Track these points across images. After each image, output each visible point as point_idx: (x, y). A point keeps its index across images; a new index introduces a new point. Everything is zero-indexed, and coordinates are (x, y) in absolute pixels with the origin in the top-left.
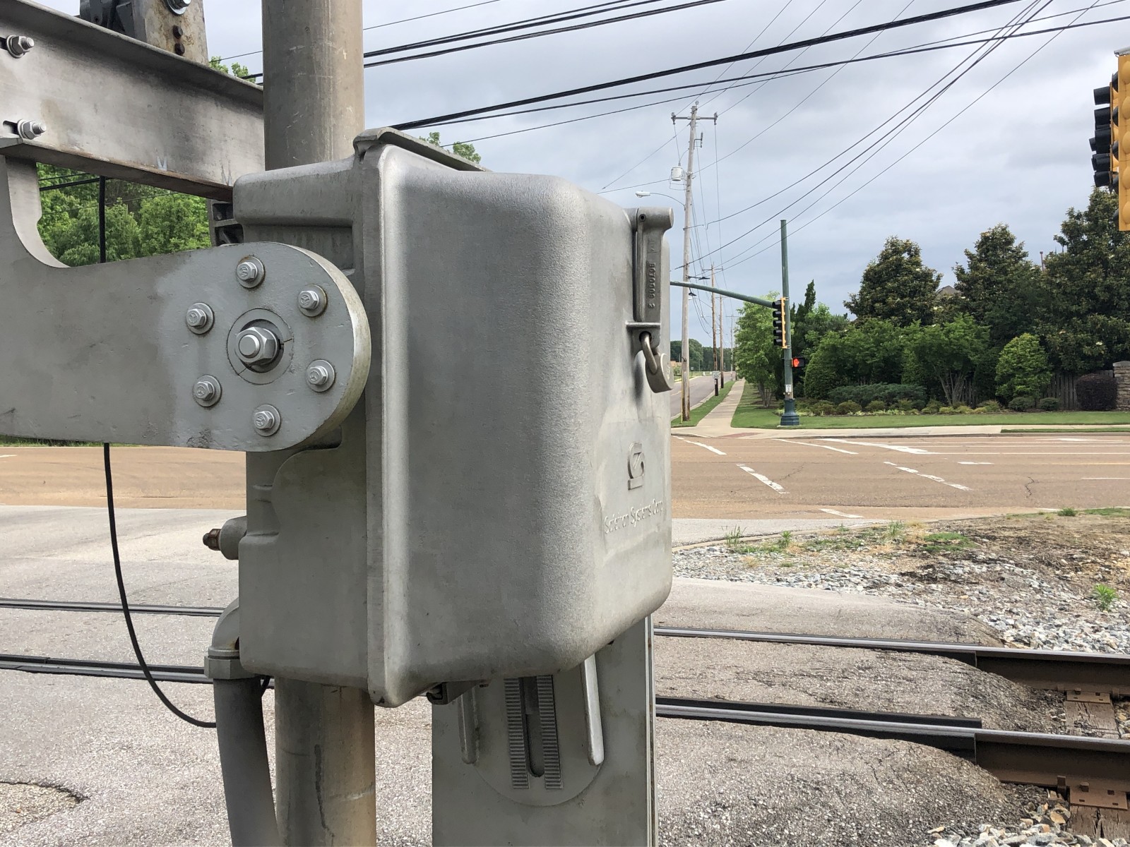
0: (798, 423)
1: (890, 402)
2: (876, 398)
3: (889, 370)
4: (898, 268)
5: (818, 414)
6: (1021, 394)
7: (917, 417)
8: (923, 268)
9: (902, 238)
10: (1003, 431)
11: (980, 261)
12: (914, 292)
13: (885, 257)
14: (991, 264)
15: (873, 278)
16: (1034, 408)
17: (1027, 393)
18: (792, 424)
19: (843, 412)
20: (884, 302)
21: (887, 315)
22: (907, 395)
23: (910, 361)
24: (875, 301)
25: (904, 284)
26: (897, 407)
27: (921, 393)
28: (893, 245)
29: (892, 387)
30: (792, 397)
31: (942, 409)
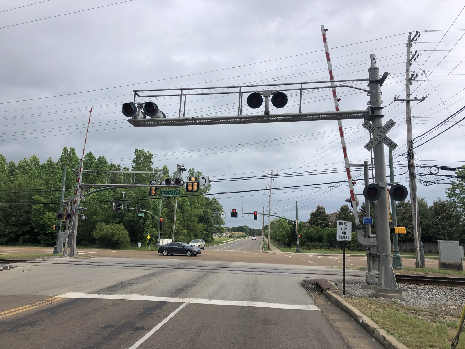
0: (300, 251)
1: (321, 247)
2: (317, 246)
3: (320, 239)
4: (320, 213)
5: (303, 249)
6: (353, 246)
7: (329, 251)
8: (326, 214)
9: (321, 206)
10: (351, 255)
11: (341, 213)
12: (325, 219)
13: (317, 210)
14: (344, 214)
15: (313, 215)
16: (356, 250)
17: (354, 246)
18: (299, 251)
19: (310, 249)
20: (317, 221)
21: (318, 225)
22: (325, 246)
23: (325, 237)
24: (315, 221)
25: (322, 217)
26: (323, 248)
27: (329, 245)
28: (319, 207)
29: (321, 244)
30: (299, 245)
31: (334, 249)
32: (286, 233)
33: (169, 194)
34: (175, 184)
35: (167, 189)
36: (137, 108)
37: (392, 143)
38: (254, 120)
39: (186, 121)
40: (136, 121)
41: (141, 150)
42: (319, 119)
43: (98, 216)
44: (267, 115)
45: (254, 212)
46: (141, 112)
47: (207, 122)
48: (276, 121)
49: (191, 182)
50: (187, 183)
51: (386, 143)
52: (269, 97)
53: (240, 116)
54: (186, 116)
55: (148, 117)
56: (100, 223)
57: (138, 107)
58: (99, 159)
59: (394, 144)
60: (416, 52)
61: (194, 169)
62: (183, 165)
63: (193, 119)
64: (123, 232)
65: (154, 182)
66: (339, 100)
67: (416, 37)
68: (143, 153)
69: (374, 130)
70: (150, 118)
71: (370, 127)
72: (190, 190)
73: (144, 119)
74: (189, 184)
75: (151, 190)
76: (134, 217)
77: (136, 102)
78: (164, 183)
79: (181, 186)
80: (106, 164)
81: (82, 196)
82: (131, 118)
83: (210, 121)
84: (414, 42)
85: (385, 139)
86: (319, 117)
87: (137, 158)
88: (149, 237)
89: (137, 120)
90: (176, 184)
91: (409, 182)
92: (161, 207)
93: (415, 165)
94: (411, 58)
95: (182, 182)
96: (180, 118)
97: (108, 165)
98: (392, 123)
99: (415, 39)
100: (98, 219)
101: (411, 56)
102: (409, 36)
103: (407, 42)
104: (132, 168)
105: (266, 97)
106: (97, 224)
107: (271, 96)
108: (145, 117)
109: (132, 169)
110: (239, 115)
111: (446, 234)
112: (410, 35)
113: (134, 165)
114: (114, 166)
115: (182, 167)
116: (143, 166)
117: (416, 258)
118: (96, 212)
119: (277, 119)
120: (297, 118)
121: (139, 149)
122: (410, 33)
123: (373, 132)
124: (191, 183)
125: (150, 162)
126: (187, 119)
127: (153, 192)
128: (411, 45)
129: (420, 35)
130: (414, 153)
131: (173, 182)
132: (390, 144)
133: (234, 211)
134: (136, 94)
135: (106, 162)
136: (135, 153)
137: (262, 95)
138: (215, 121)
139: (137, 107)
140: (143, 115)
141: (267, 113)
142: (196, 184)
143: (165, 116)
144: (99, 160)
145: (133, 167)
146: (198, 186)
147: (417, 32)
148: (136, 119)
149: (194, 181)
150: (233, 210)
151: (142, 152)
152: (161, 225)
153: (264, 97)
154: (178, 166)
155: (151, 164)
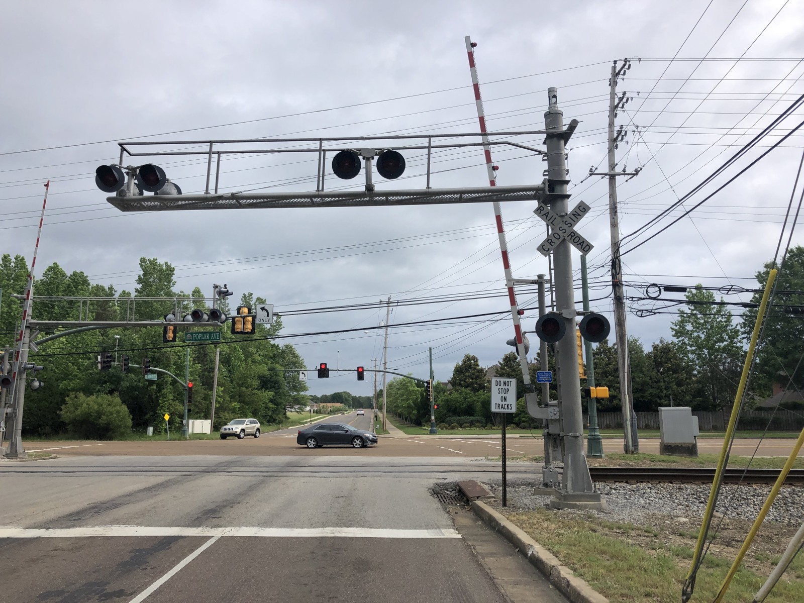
0: (436, 433)
1: (472, 424)
2: (466, 423)
3: (469, 411)
4: (470, 366)
5: (442, 429)
6: (524, 422)
7: (484, 431)
8: (480, 367)
9: (471, 354)
10: (520, 436)
11: (505, 366)
12: (477, 377)
13: (464, 362)
14: (510, 367)
15: (458, 371)
16: (529, 428)
17: (526, 422)
18: (434, 433)
19: (453, 428)
20: (465, 381)
21: (466, 387)
22: (478, 421)
23: (478, 406)
24: (461, 381)
25: (473, 374)
26: (475, 426)
27: (484, 421)
28: (467, 357)
29: (472, 418)
30: (434, 421)
31: (493, 427)
32: (413, 403)
33: (201, 338)
34: (211, 320)
35: (196, 329)
36: (126, 177)
37: (583, 242)
38: (346, 200)
39: (221, 202)
40: (123, 200)
41: (152, 259)
42: (460, 200)
43: (71, 380)
44: (369, 192)
45: (358, 368)
46: (132, 185)
47: (260, 203)
48: (387, 203)
49: (241, 317)
50: (234, 318)
51: (574, 243)
52: (373, 158)
53: (321, 193)
54: (220, 192)
55: (146, 194)
56: (74, 393)
57: (127, 173)
58: (71, 276)
59: (587, 245)
60: (624, 93)
61: (251, 294)
62: (225, 285)
63: (233, 196)
64: (118, 408)
65: (170, 316)
66: (495, 168)
67: (624, 69)
68: (156, 265)
69: (553, 221)
70: (152, 194)
71: (547, 214)
72: (239, 330)
73: (140, 197)
74: (236, 319)
75: (167, 331)
76: (139, 382)
77: (125, 165)
78: (190, 317)
79: (222, 323)
80: (87, 286)
81: (33, 344)
82: (114, 194)
83: (266, 202)
84: (620, 77)
85: (572, 236)
86: (461, 196)
87: (145, 275)
88: (167, 417)
89: (125, 198)
90: (213, 320)
91: (614, 311)
92: (190, 362)
93: (624, 283)
94: (616, 104)
95: (223, 317)
96: (208, 195)
97: (90, 287)
98: (584, 208)
99: (622, 72)
100: (71, 387)
101: (617, 101)
102: (613, 67)
103: (610, 77)
104: (136, 292)
105: (368, 159)
106: (68, 396)
107: (376, 158)
108: (141, 194)
109: (137, 294)
110: (318, 190)
111: (671, 397)
112: (614, 65)
113: (139, 286)
114: (103, 289)
115: (223, 289)
116: (157, 289)
117: (625, 437)
118: (65, 374)
119: (387, 199)
120: (423, 198)
121: (147, 259)
122: (615, 62)
123: (552, 223)
124: (241, 319)
125: (170, 282)
126: (221, 198)
127: (170, 335)
128: (617, 82)
129: (630, 66)
130: (621, 263)
131: (206, 317)
132: (580, 244)
133: (323, 367)
134: (123, 149)
135: (85, 282)
136: (141, 266)
137: (360, 155)
138: (275, 201)
139: (125, 175)
140: (138, 190)
141: (369, 187)
142: (250, 319)
143: (179, 191)
144: (71, 279)
145: (137, 290)
146: (253, 323)
147: (626, 60)
148: (124, 196)
149: (245, 314)
150: (321, 364)
151: (153, 263)
152: (190, 394)
153: (364, 158)
154: (216, 287)
155: (172, 285)
